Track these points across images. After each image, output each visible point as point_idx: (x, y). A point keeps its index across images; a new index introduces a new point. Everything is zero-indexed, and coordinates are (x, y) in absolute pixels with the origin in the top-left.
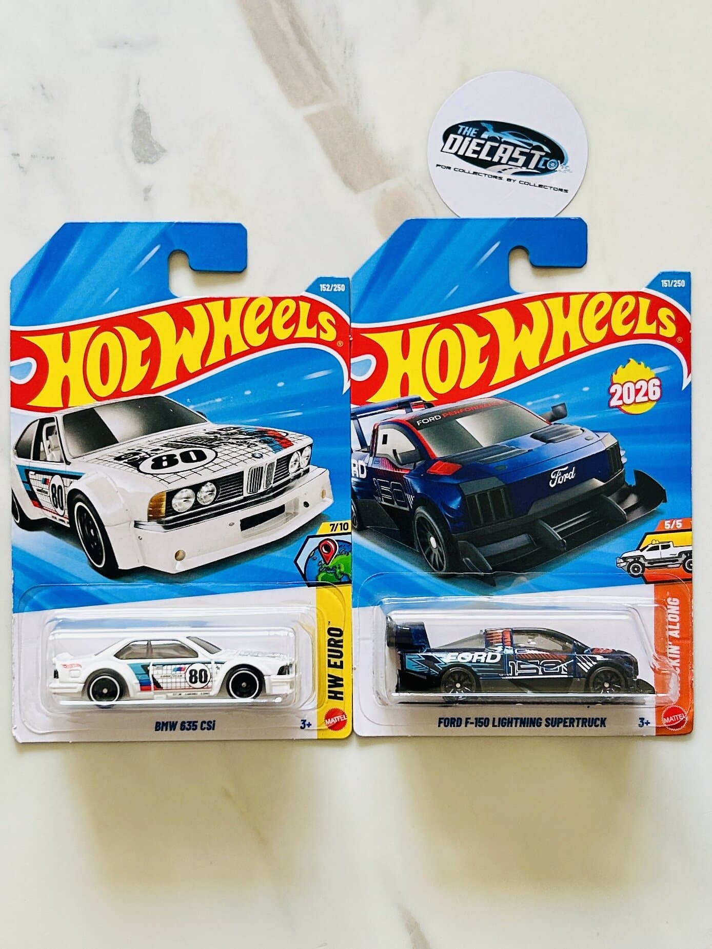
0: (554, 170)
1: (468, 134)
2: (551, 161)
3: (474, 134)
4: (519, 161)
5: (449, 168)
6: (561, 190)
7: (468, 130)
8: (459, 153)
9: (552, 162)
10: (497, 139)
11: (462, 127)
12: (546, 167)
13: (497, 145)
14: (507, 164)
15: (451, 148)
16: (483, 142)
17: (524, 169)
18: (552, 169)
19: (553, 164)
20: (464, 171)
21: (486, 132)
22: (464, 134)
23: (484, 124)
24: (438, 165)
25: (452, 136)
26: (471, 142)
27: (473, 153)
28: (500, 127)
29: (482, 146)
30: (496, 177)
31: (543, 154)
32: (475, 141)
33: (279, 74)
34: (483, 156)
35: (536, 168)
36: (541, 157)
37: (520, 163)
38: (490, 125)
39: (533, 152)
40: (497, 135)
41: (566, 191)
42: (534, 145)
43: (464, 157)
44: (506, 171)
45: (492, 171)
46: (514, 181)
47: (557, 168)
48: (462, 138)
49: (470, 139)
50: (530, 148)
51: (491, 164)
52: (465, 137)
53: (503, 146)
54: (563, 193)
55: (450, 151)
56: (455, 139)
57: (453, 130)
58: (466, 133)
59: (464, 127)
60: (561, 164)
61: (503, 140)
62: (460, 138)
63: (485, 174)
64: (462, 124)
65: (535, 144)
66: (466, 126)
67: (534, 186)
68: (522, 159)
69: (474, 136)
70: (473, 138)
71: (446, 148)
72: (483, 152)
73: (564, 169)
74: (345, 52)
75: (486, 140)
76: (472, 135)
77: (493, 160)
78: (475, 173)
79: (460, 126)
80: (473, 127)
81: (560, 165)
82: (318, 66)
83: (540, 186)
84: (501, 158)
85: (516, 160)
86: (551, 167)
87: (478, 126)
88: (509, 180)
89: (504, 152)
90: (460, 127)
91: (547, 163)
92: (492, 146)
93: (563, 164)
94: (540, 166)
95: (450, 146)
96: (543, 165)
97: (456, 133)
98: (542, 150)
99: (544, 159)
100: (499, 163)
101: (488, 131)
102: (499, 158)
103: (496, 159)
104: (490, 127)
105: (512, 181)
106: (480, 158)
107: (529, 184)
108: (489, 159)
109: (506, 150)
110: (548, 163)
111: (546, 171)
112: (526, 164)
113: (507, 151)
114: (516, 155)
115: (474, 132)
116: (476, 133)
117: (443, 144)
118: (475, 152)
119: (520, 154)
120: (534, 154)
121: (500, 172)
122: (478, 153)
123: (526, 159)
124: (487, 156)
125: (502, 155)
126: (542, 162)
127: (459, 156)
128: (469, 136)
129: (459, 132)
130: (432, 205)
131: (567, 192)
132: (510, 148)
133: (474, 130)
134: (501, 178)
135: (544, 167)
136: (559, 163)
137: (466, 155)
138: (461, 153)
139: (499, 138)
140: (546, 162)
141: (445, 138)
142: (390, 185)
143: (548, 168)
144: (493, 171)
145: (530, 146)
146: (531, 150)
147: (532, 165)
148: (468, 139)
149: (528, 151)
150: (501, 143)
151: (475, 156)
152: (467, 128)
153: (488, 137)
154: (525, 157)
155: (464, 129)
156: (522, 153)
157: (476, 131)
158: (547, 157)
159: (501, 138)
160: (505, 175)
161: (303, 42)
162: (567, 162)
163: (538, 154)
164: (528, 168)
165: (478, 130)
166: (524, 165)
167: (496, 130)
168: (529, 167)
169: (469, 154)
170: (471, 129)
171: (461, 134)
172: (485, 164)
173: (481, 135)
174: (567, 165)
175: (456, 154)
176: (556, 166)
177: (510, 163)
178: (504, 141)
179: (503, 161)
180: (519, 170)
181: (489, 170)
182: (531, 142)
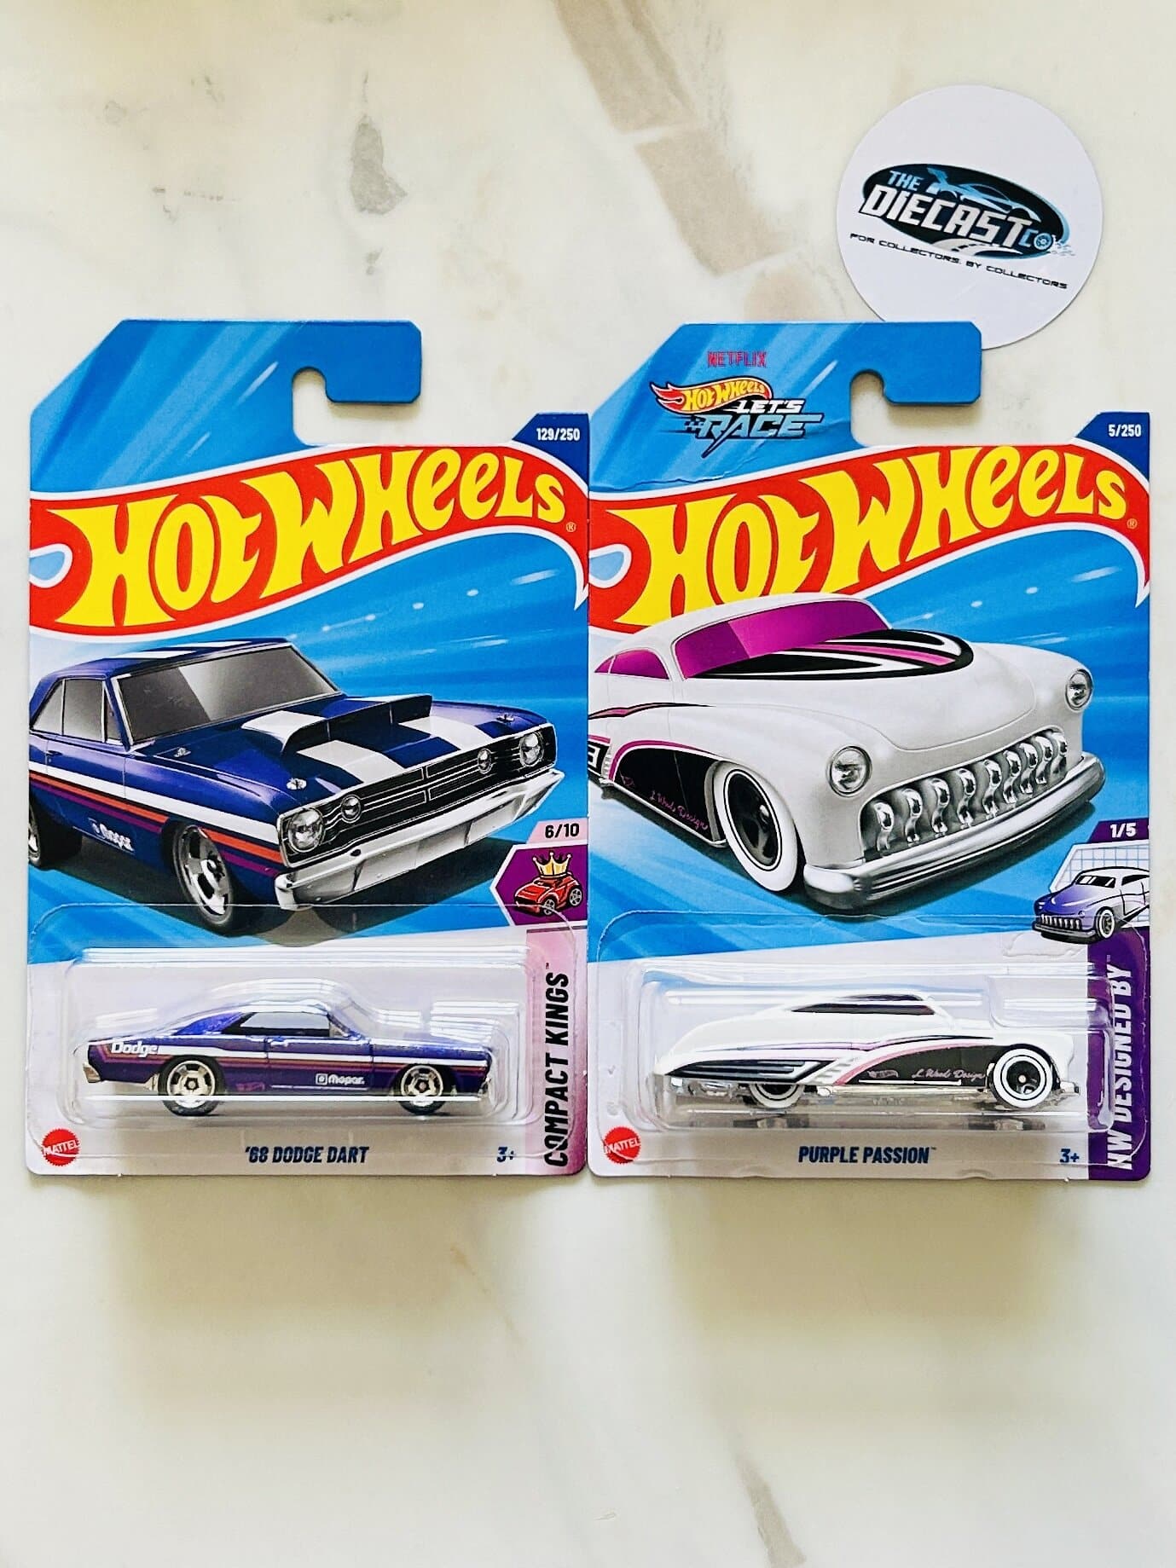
0: (1045, 252)
1: (904, 187)
2: (1043, 234)
3: (915, 186)
4: (988, 233)
5: (872, 240)
6: (1056, 284)
7: (906, 178)
8: (889, 216)
9: (1043, 237)
10: (952, 194)
11: (895, 174)
12: (1033, 245)
13: (952, 205)
14: (967, 237)
15: (876, 207)
16: (929, 199)
17: (996, 247)
18: (1041, 248)
19: (1043, 241)
20: (895, 246)
21: (935, 184)
22: (898, 184)
23: (932, 171)
24: (853, 235)
25: (878, 189)
26: (909, 199)
27: (912, 217)
28: (958, 175)
29: (928, 206)
30: (948, 258)
31: (1029, 223)
32: (917, 197)
33: (598, 75)
34: (928, 223)
35: (1016, 245)
36: (1025, 227)
37: (990, 236)
38: (943, 173)
39: (1011, 219)
40: (953, 189)
41: (1064, 286)
42: (1014, 208)
43: (896, 224)
44: (965, 249)
45: (942, 247)
46: (978, 266)
47: (1048, 248)
48: (895, 191)
49: (908, 194)
50: (1007, 212)
51: (942, 236)
52: (900, 189)
53: (962, 208)
54: (1058, 289)
55: (874, 212)
56: (884, 194)
57: (881, 177)
58: (903, 183)
59: (899, 173)
60: (1057, 241)
61: (962, 198)
62: (891, 192)
63: (931, 253)
64: (895, 169)
65: (1015, 206)
66: (902, 172)
67: (1011, 275)
68: (994, 230)
69: (915, 190)
70: (912, 193)
71: (868, 208)
72: (928, 216)
73: (1061, 250)
74: (708, 43)
75: (935, 197)
76: (911, 187)
77: (946, 230)
78: (913, 250)
79: (892, 172)
80: (914, 174)
81: (1055, 242)
82: (663, 63)
83: (1021, 276)
84: (958, 227)
85: (984, 231)
86: (1040, 245)
87: (924, 174)
88: (970, 264)
89: (964, 218)
90: (892, 174)
91: (1033, 240)
92: (944, 208)
93: (1059, 242)
94: (1023, 242)
95: (874, 204)
96: (1027, 242)
97: (885, 183)
98: (1026, 217)
99: (1030, 231)
100: (954, 235)
101: (938, 182)
102: (954, 227)
103: (950, 229)
104: (942, 176)
105: (975, 265)
106: (923, 225)
107: (1002, 271)
108: (938, 228)
109: (966, 214)
110: (1036, 239)
111: (1031, 252)
112: (999, 239)
113: (969, 216)
114: (982, 223)
115: (914, 182)
116: (918, 184)
117: (863, 201)
118: (915, 215)
119: (989, 223)
120: (1013, 224)
121: (954, 250)
122: (921, 217)
123: (1000, 231)
124: (936, 222)
125: (960, 223)
126: (1025, 237)
127: (890, 222)
128: (906, 190)
129: (891, 181)
130: (842, 300)
131: (1065, 288)
132: (975, 212)
133: (915, 179)
134: (956, 260)
135: (1028, 246)
136: (1055, 239)
137: (901, 220)
138: (892, 216)
139: (956, 195)
140: (1032, 236)
141: (867, 191)
142: (774, 264)
143: (1036, 246)
144: (944, 248)
145: (1007, 210)
146: (1008, 215)
147: (1010, 240)
148: (905, 194)
149: (1003, 217)
150: (959, 202)
151: (916, 222)
152: (904, 175)
153: (939, 192)
154: (997, 228)
155: (898, 177)
156: (993, 221)
157: (918, 181)
158: (1036, 229)
159: (959, 195)
160: (964, 256)
161: (638, 24)
162: (1066, 239)
163: (1019, 223)
164: (1002, 246)
165: (921, 179)
166: (995, 241)
167: (951, 181)
168: (1004, 244)
169: (906, 218)
170: (910, 177)
171: (893, 186)
172: (930, 237)
173: (927, 187)
174: (1067, 242)
175: (884, 217)
176: (1050, 243)
177: (973, 236)
178: (965, 199)
179: (959, 233)
180: (987, 248)
181: (938, 246)
182: (1009, 203)
